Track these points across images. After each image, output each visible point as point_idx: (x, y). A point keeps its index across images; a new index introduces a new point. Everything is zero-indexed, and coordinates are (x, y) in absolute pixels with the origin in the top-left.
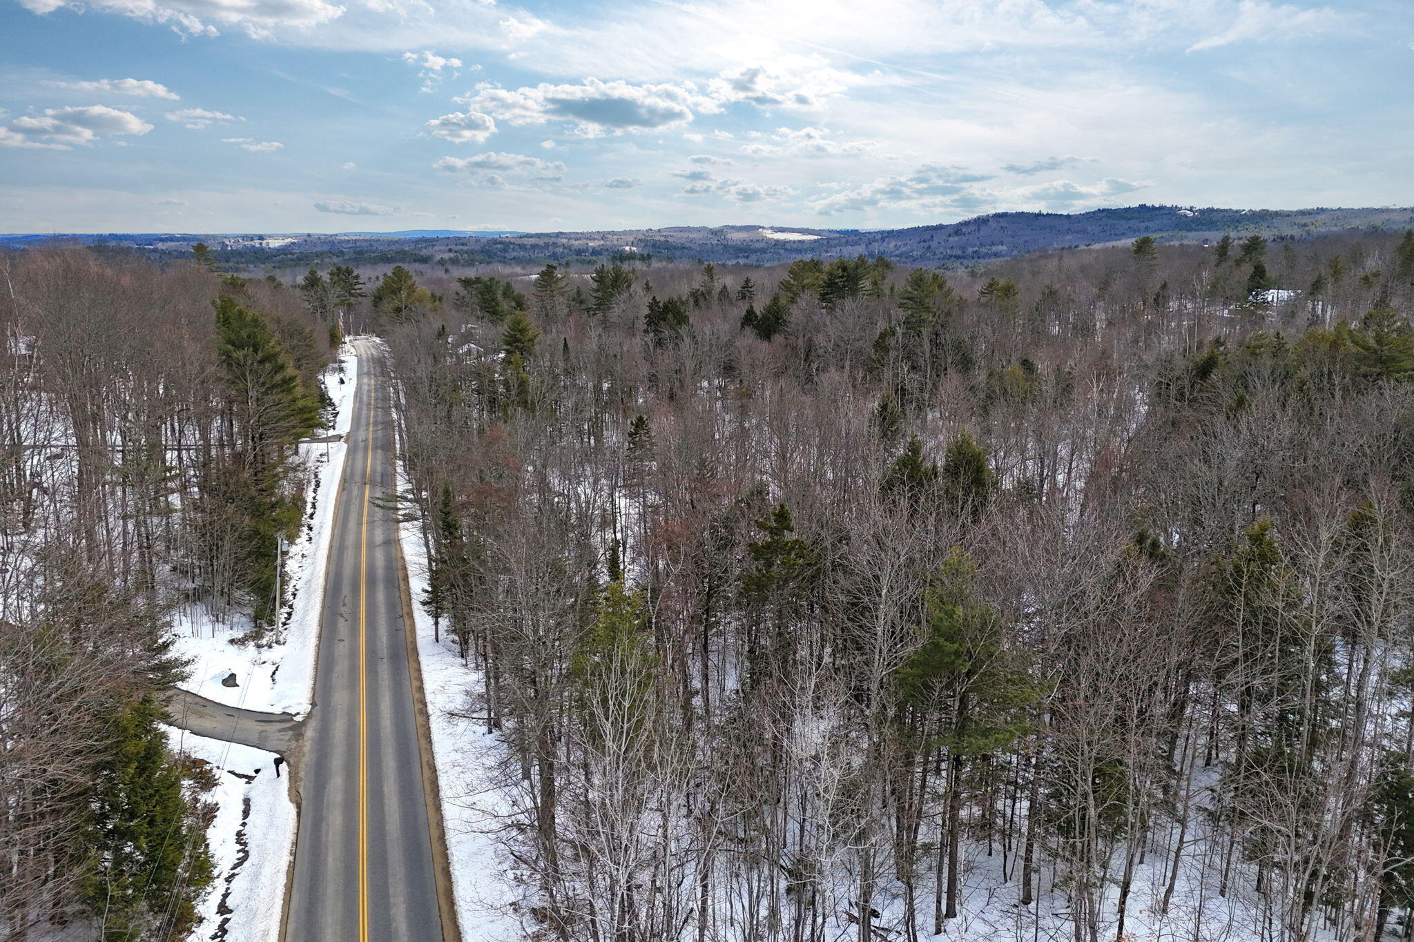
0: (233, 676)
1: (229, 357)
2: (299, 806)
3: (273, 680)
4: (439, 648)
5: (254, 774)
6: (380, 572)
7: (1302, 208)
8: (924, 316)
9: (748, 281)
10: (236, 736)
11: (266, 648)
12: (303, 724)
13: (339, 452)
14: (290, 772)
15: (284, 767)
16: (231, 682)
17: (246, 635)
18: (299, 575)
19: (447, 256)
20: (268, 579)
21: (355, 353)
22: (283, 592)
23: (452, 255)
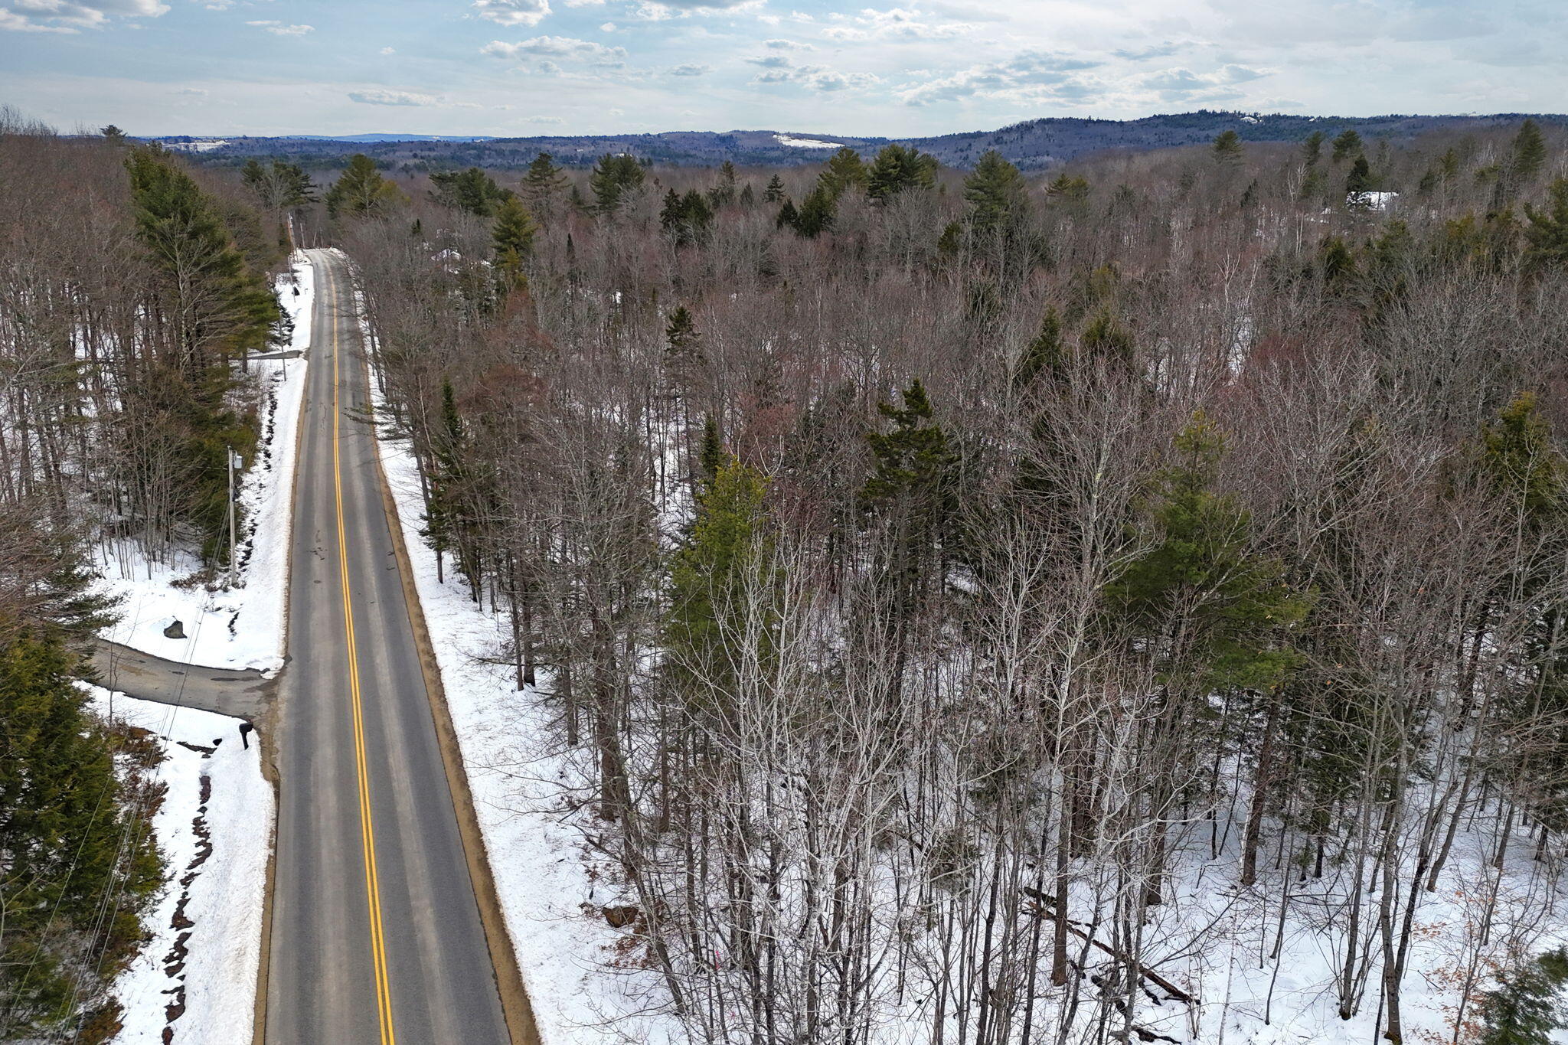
0: (178, 625)
1: (150, 227)
2: (276, 785)
3: (232, 631)
4: (444, 589)
5: (213, 746)
6: (361, 503)
7: (1375, 114)
8: (996, 209)
9: (776, 179)
10: (185, 697)
11: (220, 591)
12: (274, 682)
13: (297, 371)
14: (261, 743)
15: (252, 735)
16: (178, 633)
17: (192, 577)
18: (258, 507)
19: (411, 162)
20: (218, 506)
21: (309, 262)
22: (238, 525)
23: (417, 161)
